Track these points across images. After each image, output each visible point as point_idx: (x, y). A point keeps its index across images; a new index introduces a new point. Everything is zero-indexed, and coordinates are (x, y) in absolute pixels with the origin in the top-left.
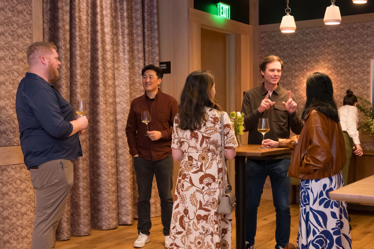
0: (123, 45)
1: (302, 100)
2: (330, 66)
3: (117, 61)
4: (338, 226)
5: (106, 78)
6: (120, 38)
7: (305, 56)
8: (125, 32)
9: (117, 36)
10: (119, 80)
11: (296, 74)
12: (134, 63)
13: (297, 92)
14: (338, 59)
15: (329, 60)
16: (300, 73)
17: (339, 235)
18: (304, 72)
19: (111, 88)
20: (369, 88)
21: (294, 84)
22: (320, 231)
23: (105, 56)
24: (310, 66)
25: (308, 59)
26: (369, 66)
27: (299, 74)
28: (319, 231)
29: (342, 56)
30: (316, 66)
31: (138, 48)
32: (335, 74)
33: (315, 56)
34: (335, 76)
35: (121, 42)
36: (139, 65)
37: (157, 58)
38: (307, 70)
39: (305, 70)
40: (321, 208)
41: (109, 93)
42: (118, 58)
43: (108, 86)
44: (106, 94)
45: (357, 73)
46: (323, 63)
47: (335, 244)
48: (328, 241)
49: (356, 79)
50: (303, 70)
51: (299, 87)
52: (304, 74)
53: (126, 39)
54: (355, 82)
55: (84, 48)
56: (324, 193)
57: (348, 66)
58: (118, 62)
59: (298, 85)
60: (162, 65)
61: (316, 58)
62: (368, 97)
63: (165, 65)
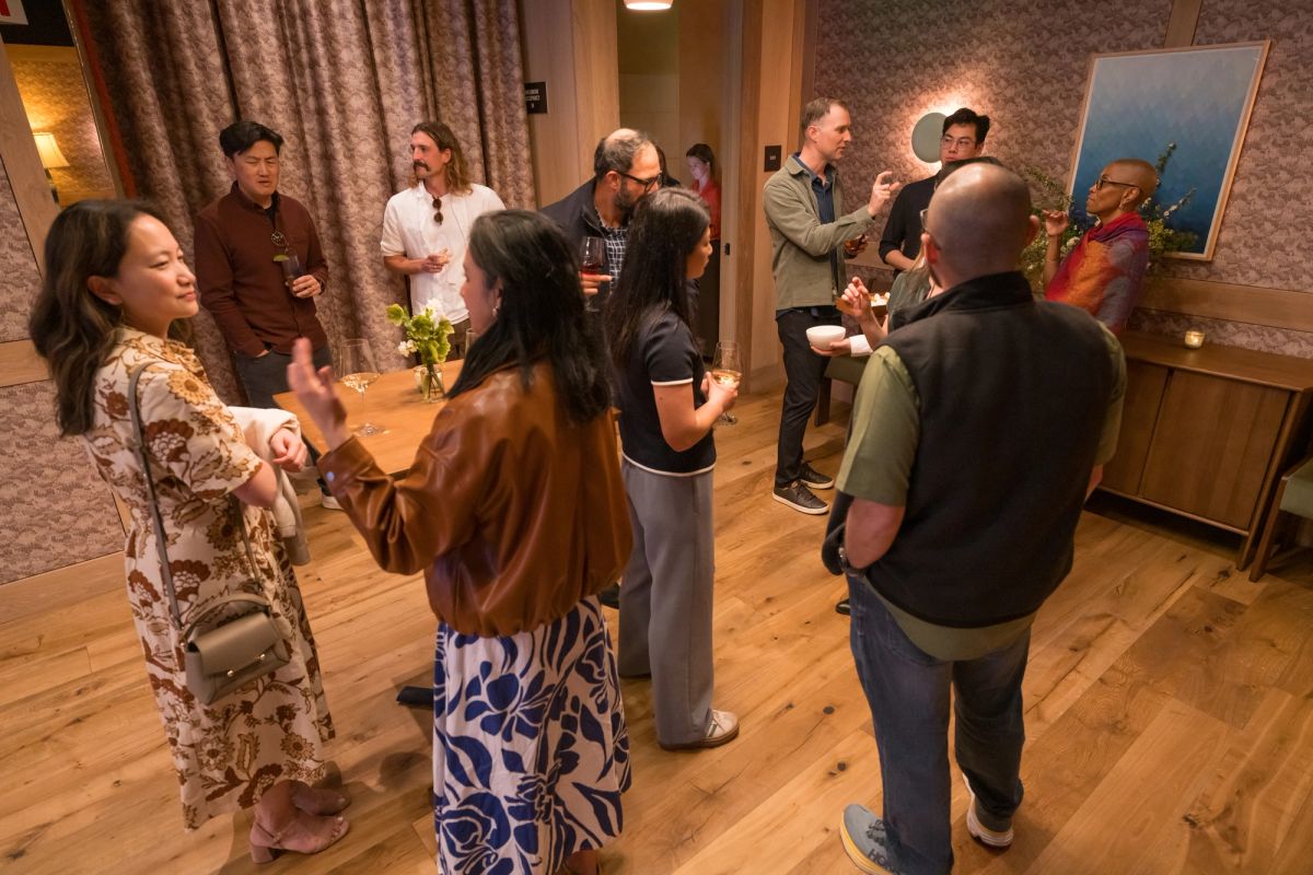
0: (398, 45)
1: (903, 169)
2: (981, 76)
3: (389, 89)
4: (526, 796)
5: (352, 138)
6: (390, 25)
7: (921, 49)
8: (400, 10)
9: (379, 21)
10: (399, 137)
11: (896, 99)
12: (449, 90)
13: (892, 148)
14: (1003, 57)
15: (979, 60)
16: (903, 96)
17: (528, 822)
18: (914, 93)
19: (369, 161)
20: (1072, 143)
21: (889, 127)
22: (462, 799)
23: (340, 79)
24: (930, 75)
25: (928, 58)
26: (1084, 78)
27: (902, 101)
28: (458, 799)
29: (1017, 47)
30: (946, 77)
31: (456, 51)
32: (989, 100)
33: (946, 46)
34: (990, 106)
35: (391, 37)
36: (462, 94)
37: (517, 73)
38: (921, 87)
39: (917, 89)
40: (473, 729)
41: (365, 173)
42: (391, 82)
43: (361, 156)
44: (358, 177)
45: (1047, 98)
46: (963, 67)
47: (512, 839)
48: (494, 825)
49: (1044, 115)
50: (912, 89)
51: (900, 134)
52: (914, 99)
53: (407, 30)
54: (1038, 125)
55: (269, 63)
56: (484, 687)
57: (1028, 76)
58: (392, 93)
59: (897, 130)
60: (533, 92)
61: (947, 54)
62: (1067, 169)
63: (537, 91)
